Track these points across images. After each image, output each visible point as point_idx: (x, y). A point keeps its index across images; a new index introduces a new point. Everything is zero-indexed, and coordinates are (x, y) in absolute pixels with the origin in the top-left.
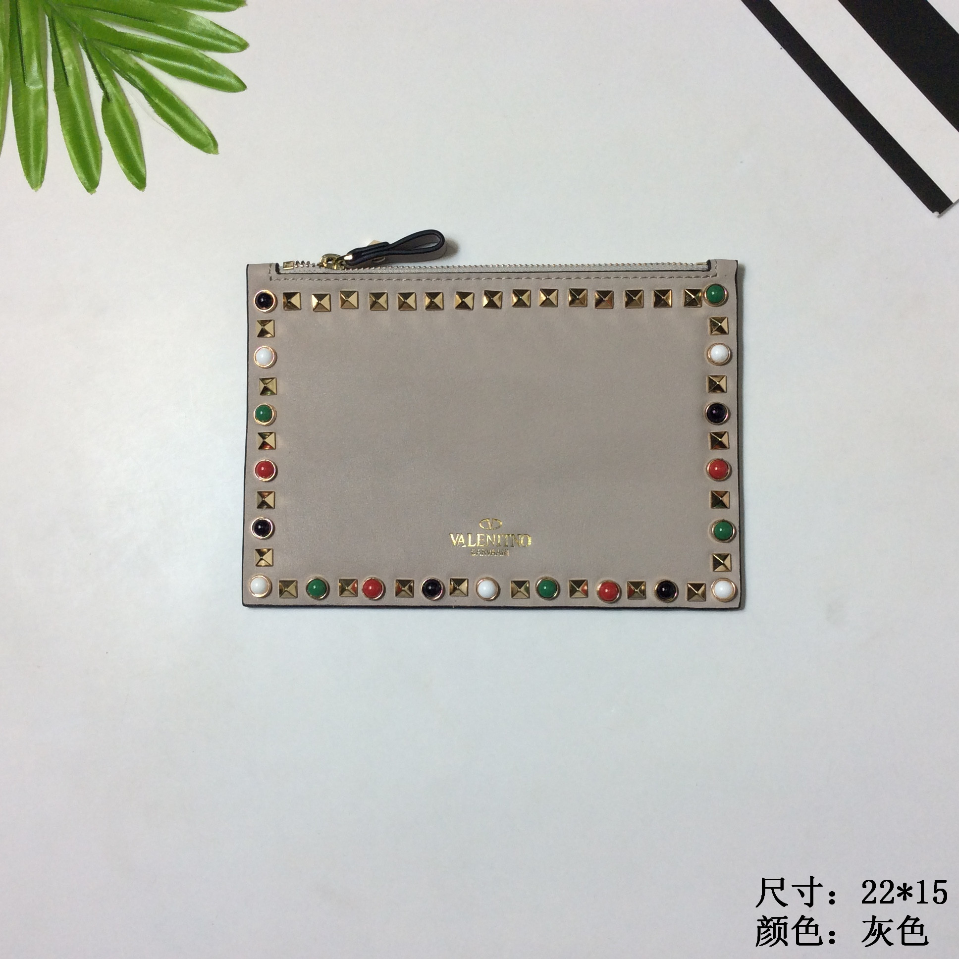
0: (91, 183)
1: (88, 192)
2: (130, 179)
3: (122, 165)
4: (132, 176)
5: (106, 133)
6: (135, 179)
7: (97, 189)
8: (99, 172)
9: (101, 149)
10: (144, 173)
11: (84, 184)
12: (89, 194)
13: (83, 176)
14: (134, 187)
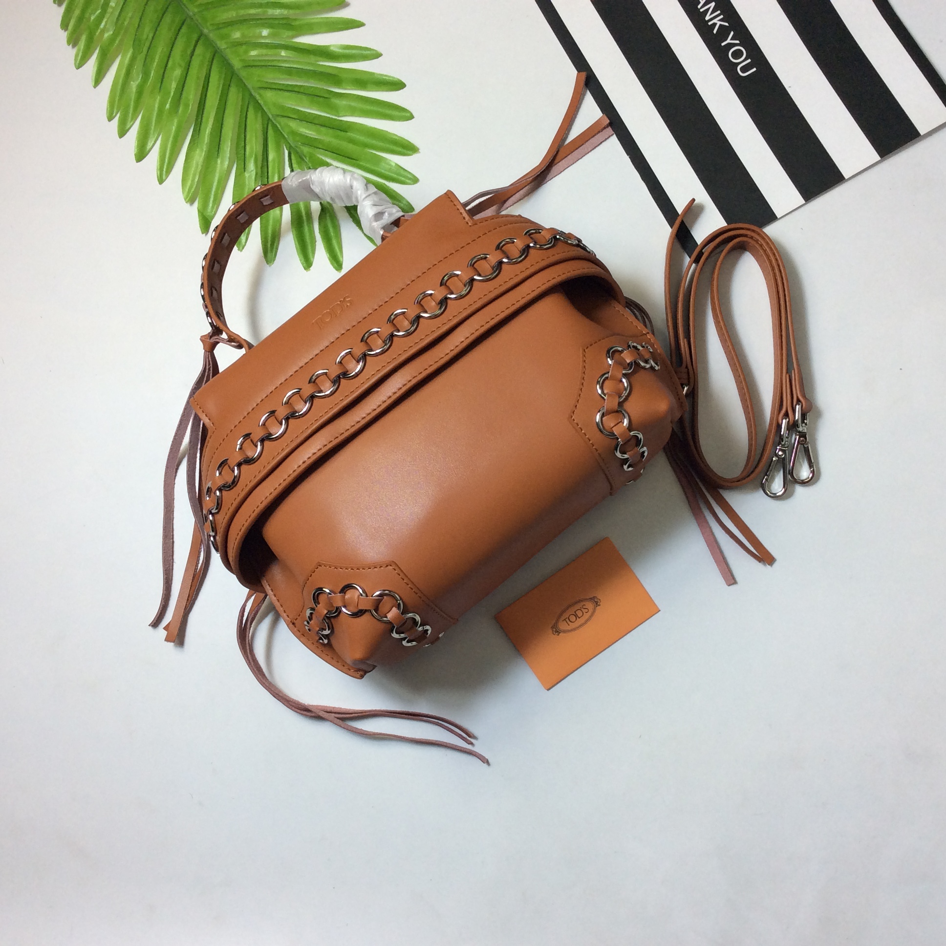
0: (308, 263)
1: (305, 269)
2: (332, 264)
3: (328, 254)
4: (334, 262)
5: (319, 232)
6: (335, 264)
7: (311, 268)
8: (314, 258)
9: (316, 241)
10: (341, 260)
11: (302, 264)
12: (305, 271)
13: (303, 259)
14: (334, 270)
